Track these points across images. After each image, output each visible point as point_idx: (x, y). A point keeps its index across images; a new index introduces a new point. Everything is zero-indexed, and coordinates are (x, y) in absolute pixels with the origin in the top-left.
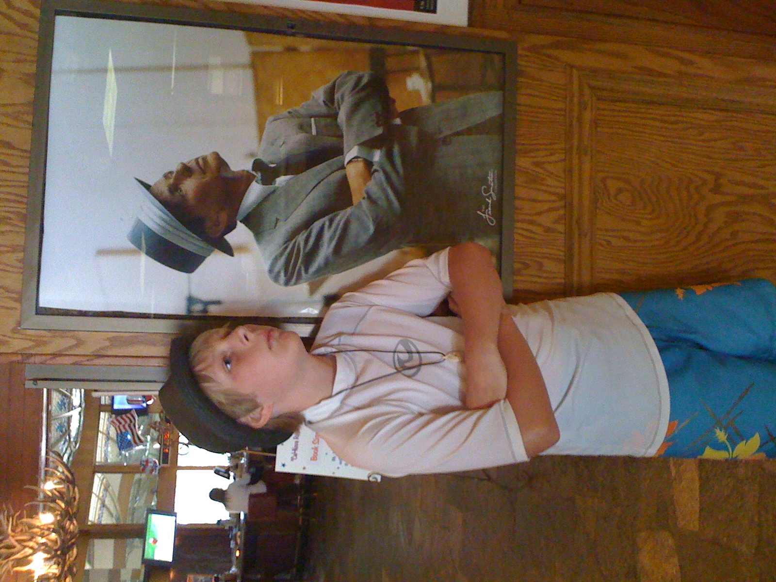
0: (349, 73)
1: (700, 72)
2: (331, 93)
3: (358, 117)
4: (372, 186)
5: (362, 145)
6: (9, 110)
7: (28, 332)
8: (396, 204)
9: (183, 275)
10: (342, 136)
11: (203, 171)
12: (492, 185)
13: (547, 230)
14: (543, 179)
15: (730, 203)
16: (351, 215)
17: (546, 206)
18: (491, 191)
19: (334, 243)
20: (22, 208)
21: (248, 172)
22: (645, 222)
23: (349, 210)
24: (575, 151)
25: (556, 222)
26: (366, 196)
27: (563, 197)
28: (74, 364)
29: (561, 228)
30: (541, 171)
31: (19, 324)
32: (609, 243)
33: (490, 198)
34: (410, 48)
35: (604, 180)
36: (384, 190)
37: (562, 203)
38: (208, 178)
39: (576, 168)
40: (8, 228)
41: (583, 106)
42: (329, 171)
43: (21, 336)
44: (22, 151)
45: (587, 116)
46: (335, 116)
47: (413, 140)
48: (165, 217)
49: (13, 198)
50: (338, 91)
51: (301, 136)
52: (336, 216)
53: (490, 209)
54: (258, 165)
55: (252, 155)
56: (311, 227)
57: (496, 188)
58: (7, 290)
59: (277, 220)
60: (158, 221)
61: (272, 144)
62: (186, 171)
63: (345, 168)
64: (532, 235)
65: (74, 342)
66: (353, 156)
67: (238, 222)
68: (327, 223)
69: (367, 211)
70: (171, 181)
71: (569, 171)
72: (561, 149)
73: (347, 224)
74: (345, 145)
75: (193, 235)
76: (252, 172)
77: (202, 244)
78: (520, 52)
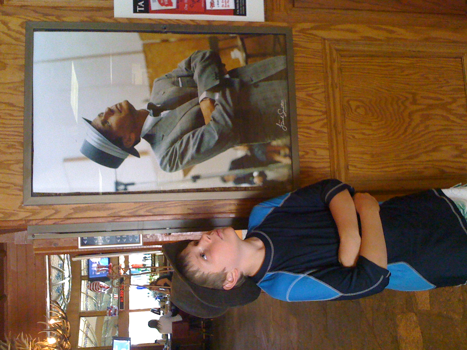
0: (198, 52)
1: (399, 37)
2: (189, 63)
3: (205, 76)
4: (215, 113)
5: (208, 91)
6: (11, 85)
7: (28, 207)
8: (230, 122)
9: (112, 170)
10: (196, 87)
11: (121, 112)
12: (284, 108)
13: (318, 132)
14: (313, 103)
15: (422, 110)
16: (204, 130)
17: (317, 118)
18: (283, 111)
19: (196, 146)
20: (21, 139)
21: (145, 110)
22: (374, 124)
23: (203, 128)
24: (330, 86)
25: (322, 126)
26: (212, 119)
27: (325, 113)
28: (54, 224)
29: (325, 130)
30: (311, 99)
31: (23, 203)
32: (354, 137)
33: (283, 116)
34: (231, 35)
35: (348, 102)
36: (222, 115)
37: (325, 116)
38: (123, 114)
39: (331, 95)
40: (14, 151)
41: (333, 61)
42: (191, 107)
43: (24, 210)
44: (20, 107)
45: (336, 66)
46: (192, 76)
47: (237, 85)
48: (100, 138)
49: (16, 134)
50: (193, 61)
51: (174, 88)
52: (196, 131)
53: (283, 121)
54: (151, 106)
55: (147, 100)
56: (183, 138)
57: (286, 109)
58: (15, 185)
59: (163, 136)
60: (96, 140)
61: (158, 94)
62: (110, 112)
63: (199, 104)
64: (309, 135)
65: (54, 211)
66: (203, 98)
67: (142, 139)
68: (191, 136)
69: (214, 128)
70: (103, 118)
71: (328, 98)
72: (322, 86)
73: (202, 136)
74: (199, 91)
75: (117, 147)
76: (147, 110)
77: (122, 152)
78: (294, 33)
